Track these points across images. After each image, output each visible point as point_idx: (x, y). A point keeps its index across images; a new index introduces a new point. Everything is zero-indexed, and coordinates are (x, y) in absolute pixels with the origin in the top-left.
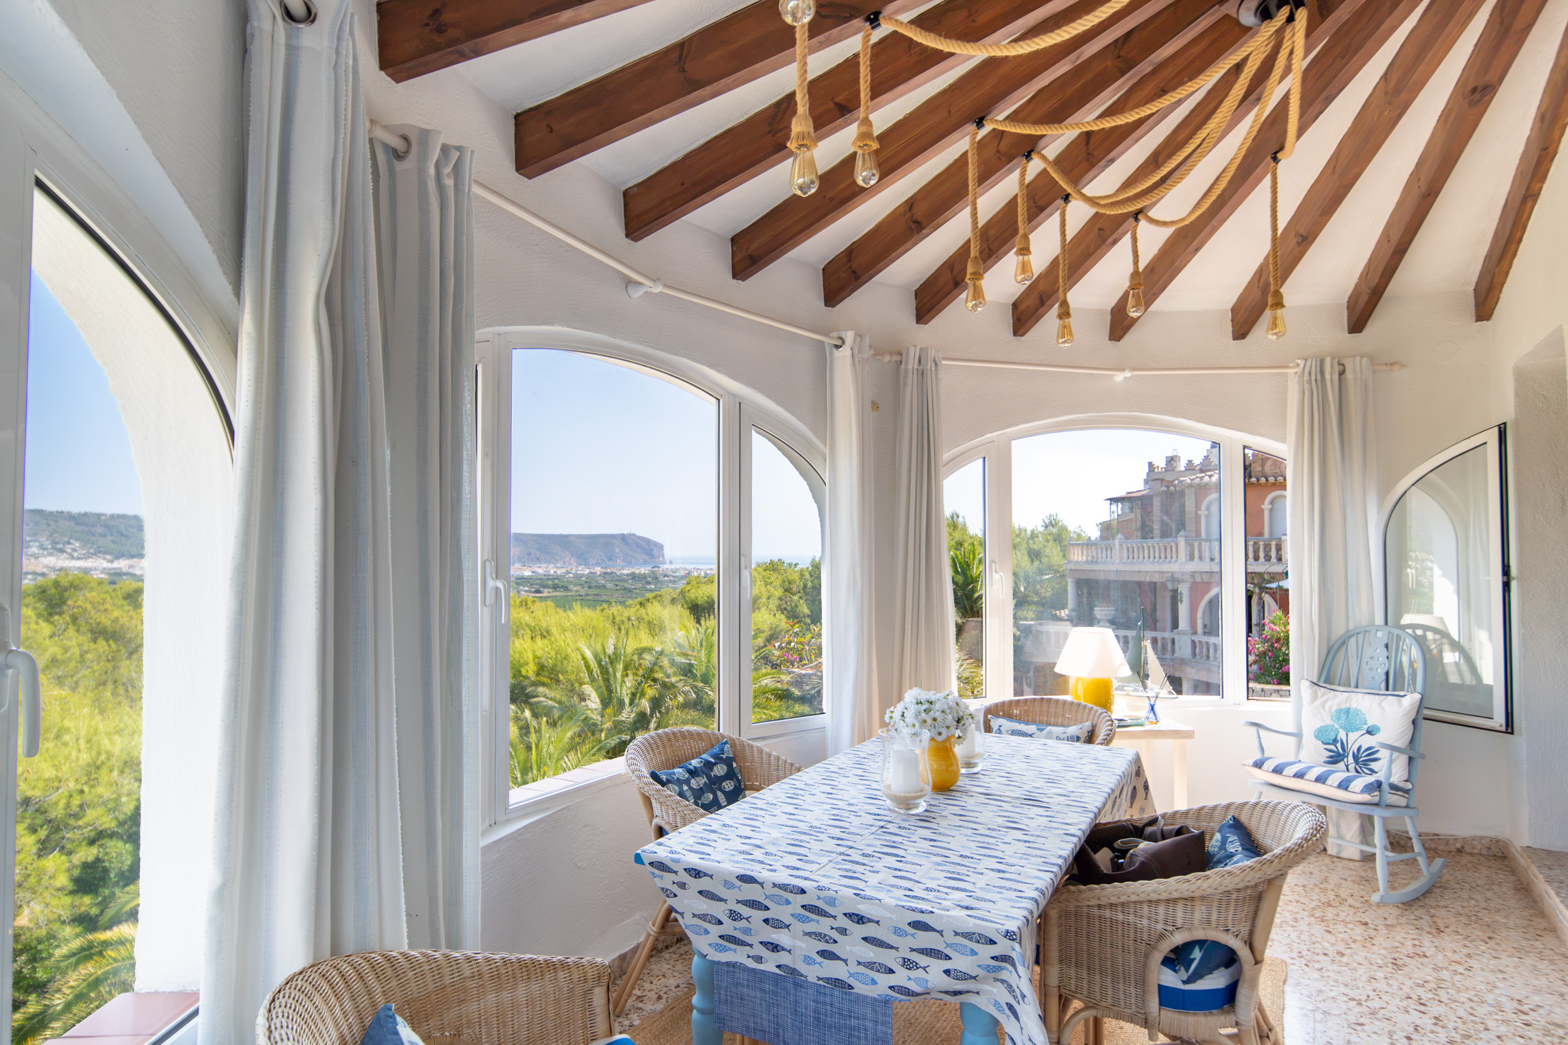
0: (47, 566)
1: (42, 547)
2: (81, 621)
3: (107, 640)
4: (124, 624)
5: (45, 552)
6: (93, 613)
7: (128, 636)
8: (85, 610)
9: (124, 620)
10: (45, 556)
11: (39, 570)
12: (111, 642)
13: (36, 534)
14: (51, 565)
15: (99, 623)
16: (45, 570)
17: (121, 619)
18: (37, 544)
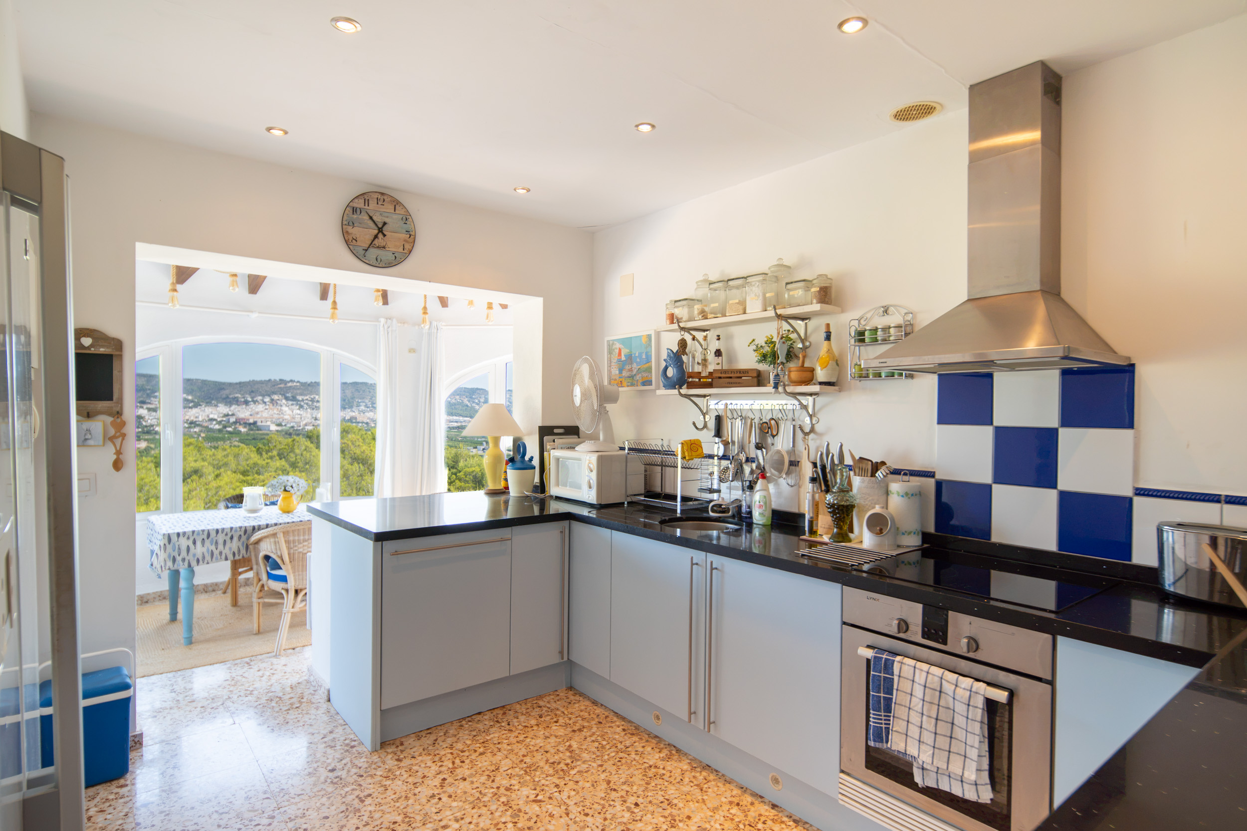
0: (369, 418)
1: (366, 406)
2: (347, 453)
3: (359, 463)
4: (367, 455)
5: (368, 409)
6: (352, 447)
7: (369, 462)
8: (348, 445)
9: (367, 452)
10: (368, 412)
11: (365, 420)
12: (361, 465)
13: (363, 398)
14: (371, 418)
15: (355, 453)
16: (368, 421)
17: (366, 451)
18: (364, 404)
